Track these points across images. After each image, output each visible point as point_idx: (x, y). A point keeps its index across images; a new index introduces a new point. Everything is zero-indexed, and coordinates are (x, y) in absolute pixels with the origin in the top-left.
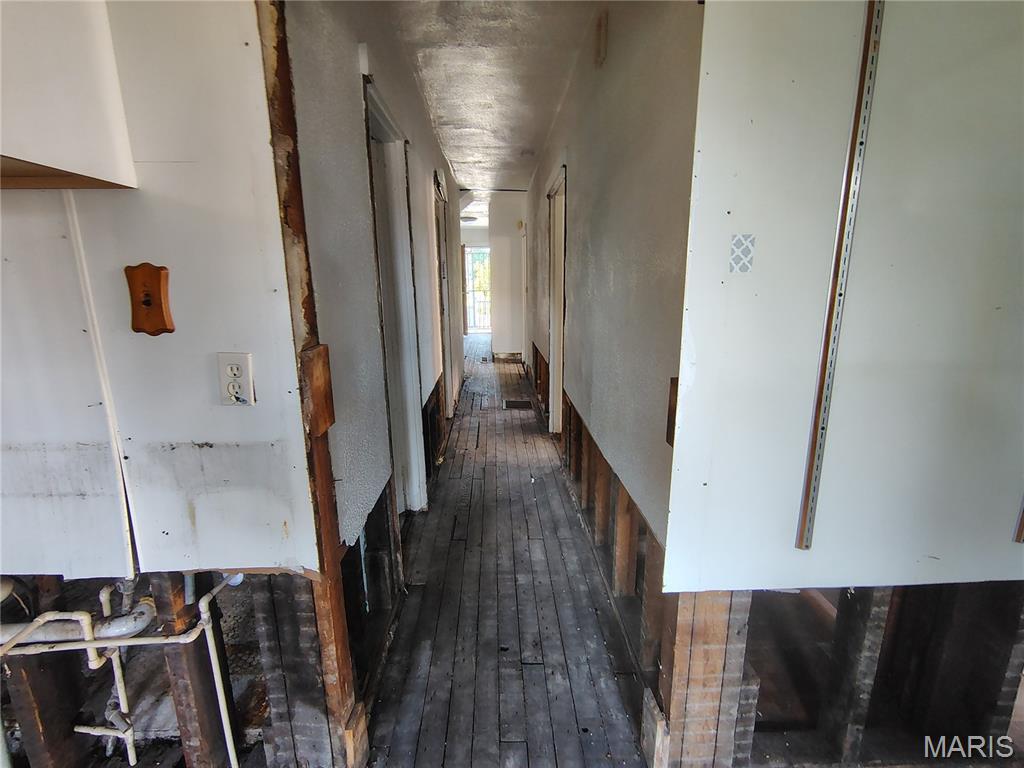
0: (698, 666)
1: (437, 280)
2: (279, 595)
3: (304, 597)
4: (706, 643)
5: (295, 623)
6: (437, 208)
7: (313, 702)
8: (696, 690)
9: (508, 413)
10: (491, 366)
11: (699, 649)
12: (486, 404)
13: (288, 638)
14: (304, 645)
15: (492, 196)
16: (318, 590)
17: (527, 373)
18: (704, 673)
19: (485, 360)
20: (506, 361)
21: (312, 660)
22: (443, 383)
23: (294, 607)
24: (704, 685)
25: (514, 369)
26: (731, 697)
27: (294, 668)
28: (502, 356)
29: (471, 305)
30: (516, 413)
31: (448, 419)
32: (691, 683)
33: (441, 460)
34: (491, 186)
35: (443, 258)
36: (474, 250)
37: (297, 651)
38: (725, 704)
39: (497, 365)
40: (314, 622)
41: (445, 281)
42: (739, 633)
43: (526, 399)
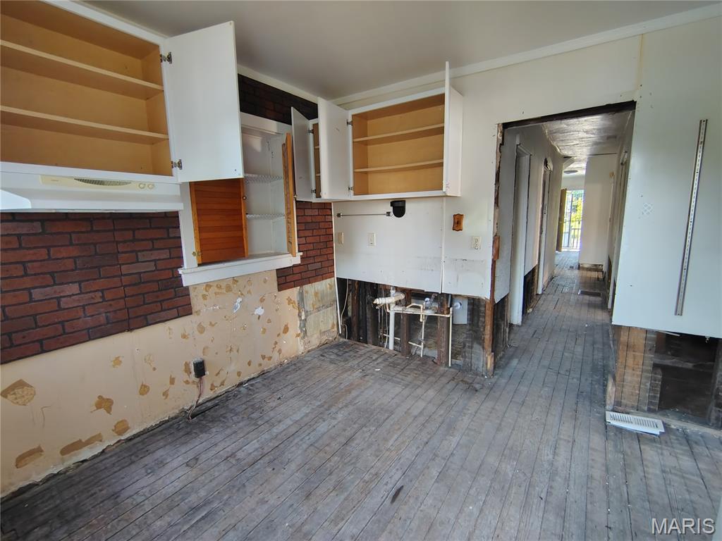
0: (630, 362)
1: (540, 215)
2: (475, 307)
3: (482, 309)
4: (634, 351)
5: (479, 316)
6: (545, 175)
7: (480, 344)
8: (629, 371)
9: (581, 297)
10: (576, 272)
11: (631, 354)
12: (566, 290)
13: (476, 321)
14: (480, 324)
15: (589, 158)
16: (487, 306)
17: (604, 278)
18: (634, 364)
19: (572, 267)
20: (589, 269)
21: (482, 330)
22: (537, 271)
23: (479, 311)
24: (633, 370)
25: (594, 275)
26: (647, 378)
27: (476, 332)
28: (586, 266)
29: (567, 231)
30: (587, 297)
31: (537, 294)
32: (627, 368)
33: (531, 310)
34: (588, 153)
35: (546, 202)
36: (574, 192)
37: (478, 326)
38: (643, 381)
39: (581, 271)
40: (484, 317)
41: (545, 216)
42: (650, 350)
43: (597, 291)
